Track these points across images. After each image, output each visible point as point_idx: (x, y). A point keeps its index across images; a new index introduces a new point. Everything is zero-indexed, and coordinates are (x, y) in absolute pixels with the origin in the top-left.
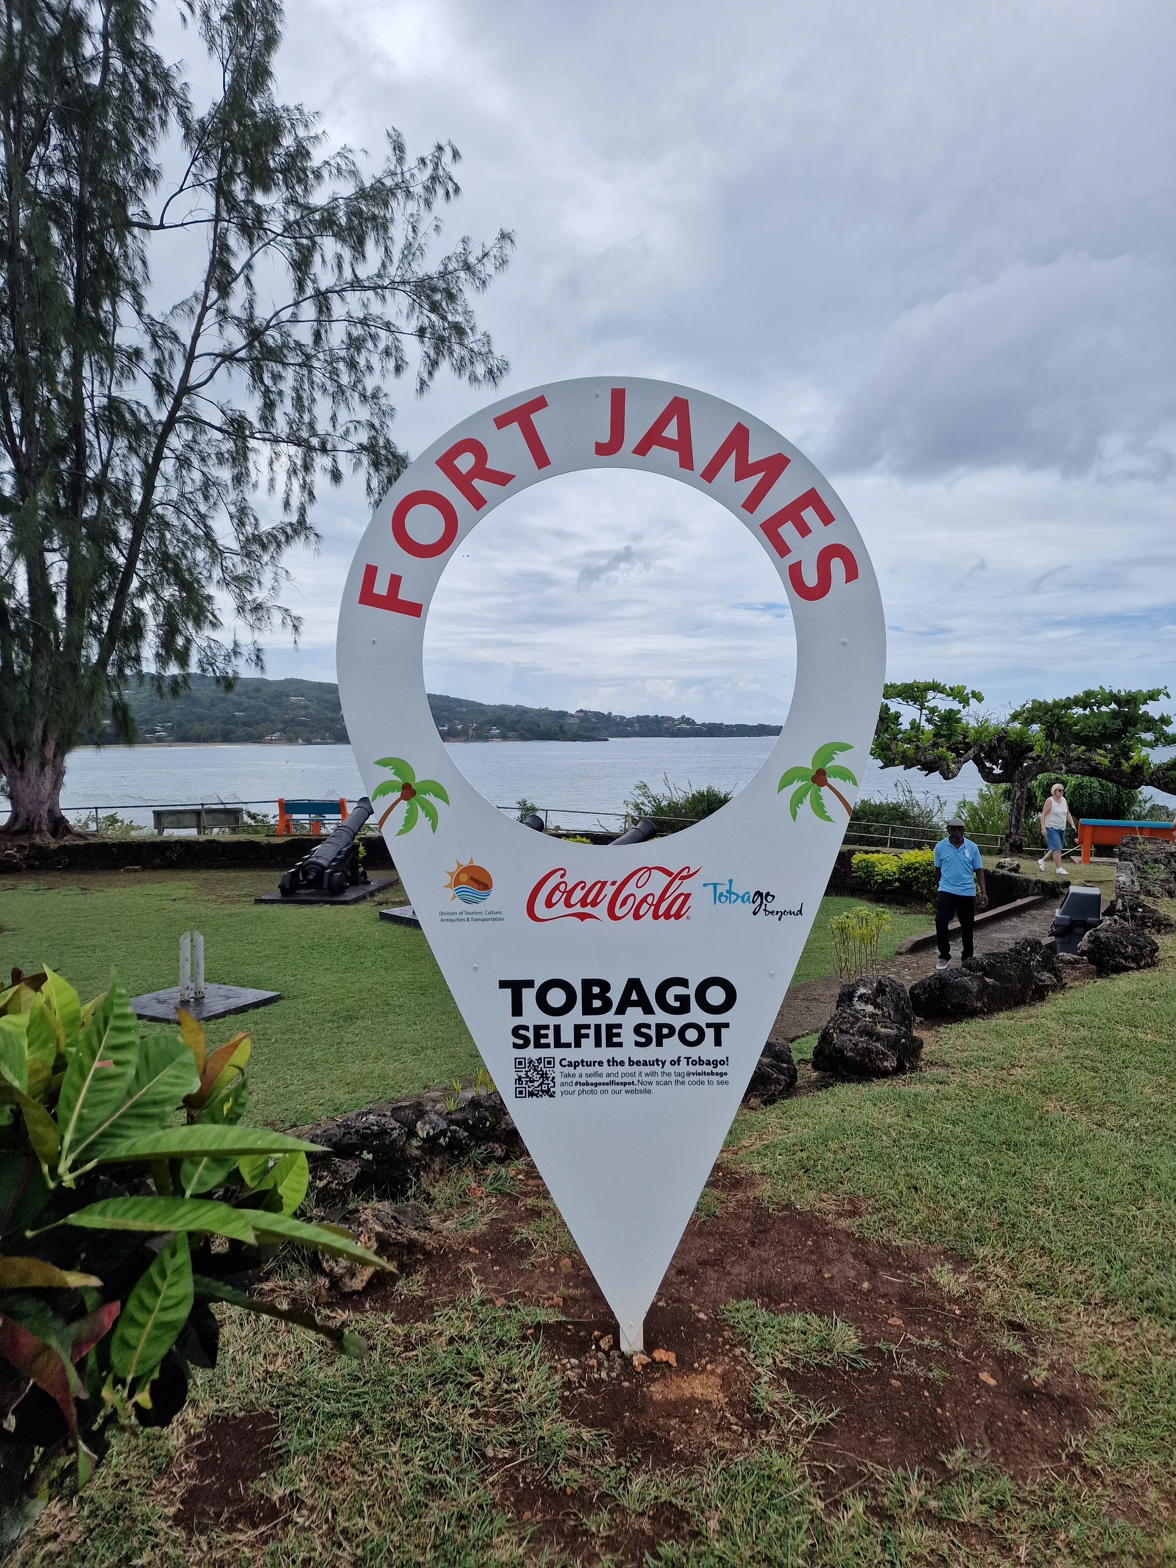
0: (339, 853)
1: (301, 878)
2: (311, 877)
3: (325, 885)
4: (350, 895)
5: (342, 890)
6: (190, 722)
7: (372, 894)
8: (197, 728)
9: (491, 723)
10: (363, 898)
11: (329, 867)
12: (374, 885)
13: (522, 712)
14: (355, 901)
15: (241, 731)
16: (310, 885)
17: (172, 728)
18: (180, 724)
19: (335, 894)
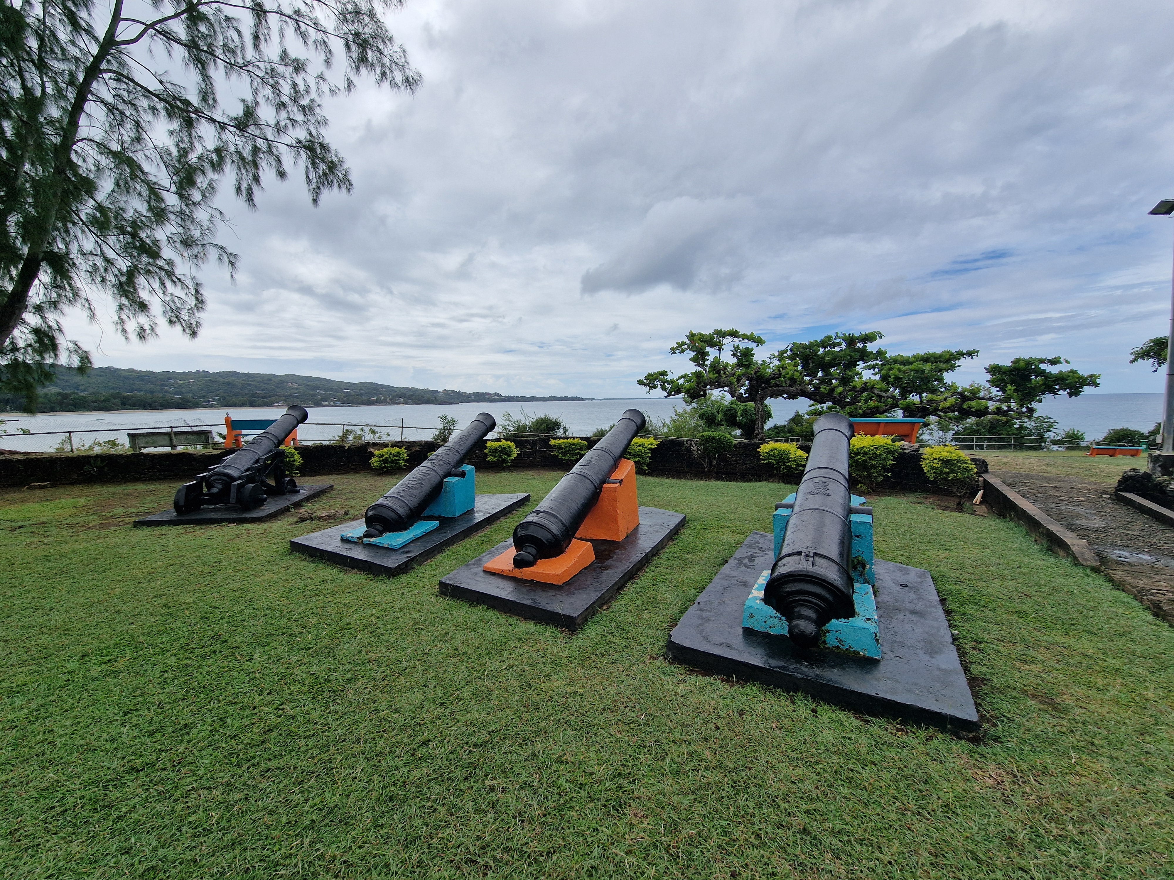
0: (257, 461)
1: (205, 490)
2: (215, 490)
3: (233, 500)
4: (269, 508)
5: (259, 503)
6: (229, 396)
7: (298, 505)
8: (234, 399)
9: (400, 396)
10: (285, 511)
11: (239, 478)
12: (304, 493)
13: (415, 390)
14: (272, 517)
15: (260, 401)
16: (214, 499)
17: (220, 400)
18: (224, 398)
19: (247, 509)
